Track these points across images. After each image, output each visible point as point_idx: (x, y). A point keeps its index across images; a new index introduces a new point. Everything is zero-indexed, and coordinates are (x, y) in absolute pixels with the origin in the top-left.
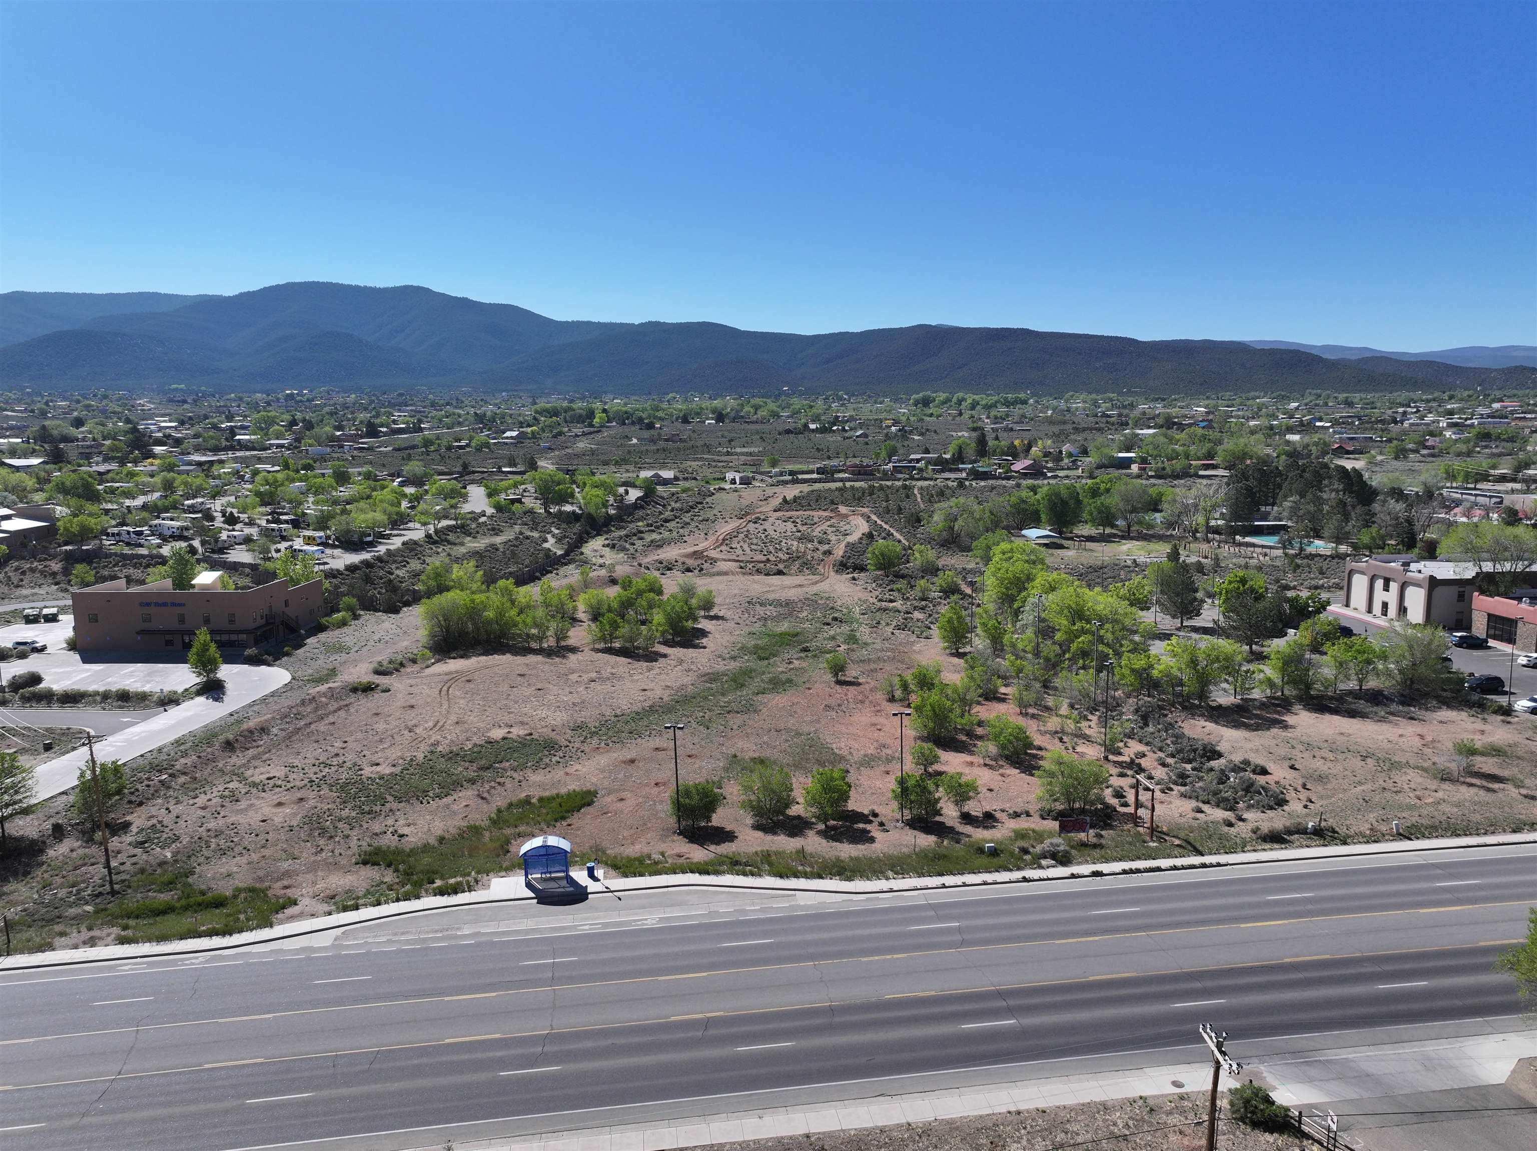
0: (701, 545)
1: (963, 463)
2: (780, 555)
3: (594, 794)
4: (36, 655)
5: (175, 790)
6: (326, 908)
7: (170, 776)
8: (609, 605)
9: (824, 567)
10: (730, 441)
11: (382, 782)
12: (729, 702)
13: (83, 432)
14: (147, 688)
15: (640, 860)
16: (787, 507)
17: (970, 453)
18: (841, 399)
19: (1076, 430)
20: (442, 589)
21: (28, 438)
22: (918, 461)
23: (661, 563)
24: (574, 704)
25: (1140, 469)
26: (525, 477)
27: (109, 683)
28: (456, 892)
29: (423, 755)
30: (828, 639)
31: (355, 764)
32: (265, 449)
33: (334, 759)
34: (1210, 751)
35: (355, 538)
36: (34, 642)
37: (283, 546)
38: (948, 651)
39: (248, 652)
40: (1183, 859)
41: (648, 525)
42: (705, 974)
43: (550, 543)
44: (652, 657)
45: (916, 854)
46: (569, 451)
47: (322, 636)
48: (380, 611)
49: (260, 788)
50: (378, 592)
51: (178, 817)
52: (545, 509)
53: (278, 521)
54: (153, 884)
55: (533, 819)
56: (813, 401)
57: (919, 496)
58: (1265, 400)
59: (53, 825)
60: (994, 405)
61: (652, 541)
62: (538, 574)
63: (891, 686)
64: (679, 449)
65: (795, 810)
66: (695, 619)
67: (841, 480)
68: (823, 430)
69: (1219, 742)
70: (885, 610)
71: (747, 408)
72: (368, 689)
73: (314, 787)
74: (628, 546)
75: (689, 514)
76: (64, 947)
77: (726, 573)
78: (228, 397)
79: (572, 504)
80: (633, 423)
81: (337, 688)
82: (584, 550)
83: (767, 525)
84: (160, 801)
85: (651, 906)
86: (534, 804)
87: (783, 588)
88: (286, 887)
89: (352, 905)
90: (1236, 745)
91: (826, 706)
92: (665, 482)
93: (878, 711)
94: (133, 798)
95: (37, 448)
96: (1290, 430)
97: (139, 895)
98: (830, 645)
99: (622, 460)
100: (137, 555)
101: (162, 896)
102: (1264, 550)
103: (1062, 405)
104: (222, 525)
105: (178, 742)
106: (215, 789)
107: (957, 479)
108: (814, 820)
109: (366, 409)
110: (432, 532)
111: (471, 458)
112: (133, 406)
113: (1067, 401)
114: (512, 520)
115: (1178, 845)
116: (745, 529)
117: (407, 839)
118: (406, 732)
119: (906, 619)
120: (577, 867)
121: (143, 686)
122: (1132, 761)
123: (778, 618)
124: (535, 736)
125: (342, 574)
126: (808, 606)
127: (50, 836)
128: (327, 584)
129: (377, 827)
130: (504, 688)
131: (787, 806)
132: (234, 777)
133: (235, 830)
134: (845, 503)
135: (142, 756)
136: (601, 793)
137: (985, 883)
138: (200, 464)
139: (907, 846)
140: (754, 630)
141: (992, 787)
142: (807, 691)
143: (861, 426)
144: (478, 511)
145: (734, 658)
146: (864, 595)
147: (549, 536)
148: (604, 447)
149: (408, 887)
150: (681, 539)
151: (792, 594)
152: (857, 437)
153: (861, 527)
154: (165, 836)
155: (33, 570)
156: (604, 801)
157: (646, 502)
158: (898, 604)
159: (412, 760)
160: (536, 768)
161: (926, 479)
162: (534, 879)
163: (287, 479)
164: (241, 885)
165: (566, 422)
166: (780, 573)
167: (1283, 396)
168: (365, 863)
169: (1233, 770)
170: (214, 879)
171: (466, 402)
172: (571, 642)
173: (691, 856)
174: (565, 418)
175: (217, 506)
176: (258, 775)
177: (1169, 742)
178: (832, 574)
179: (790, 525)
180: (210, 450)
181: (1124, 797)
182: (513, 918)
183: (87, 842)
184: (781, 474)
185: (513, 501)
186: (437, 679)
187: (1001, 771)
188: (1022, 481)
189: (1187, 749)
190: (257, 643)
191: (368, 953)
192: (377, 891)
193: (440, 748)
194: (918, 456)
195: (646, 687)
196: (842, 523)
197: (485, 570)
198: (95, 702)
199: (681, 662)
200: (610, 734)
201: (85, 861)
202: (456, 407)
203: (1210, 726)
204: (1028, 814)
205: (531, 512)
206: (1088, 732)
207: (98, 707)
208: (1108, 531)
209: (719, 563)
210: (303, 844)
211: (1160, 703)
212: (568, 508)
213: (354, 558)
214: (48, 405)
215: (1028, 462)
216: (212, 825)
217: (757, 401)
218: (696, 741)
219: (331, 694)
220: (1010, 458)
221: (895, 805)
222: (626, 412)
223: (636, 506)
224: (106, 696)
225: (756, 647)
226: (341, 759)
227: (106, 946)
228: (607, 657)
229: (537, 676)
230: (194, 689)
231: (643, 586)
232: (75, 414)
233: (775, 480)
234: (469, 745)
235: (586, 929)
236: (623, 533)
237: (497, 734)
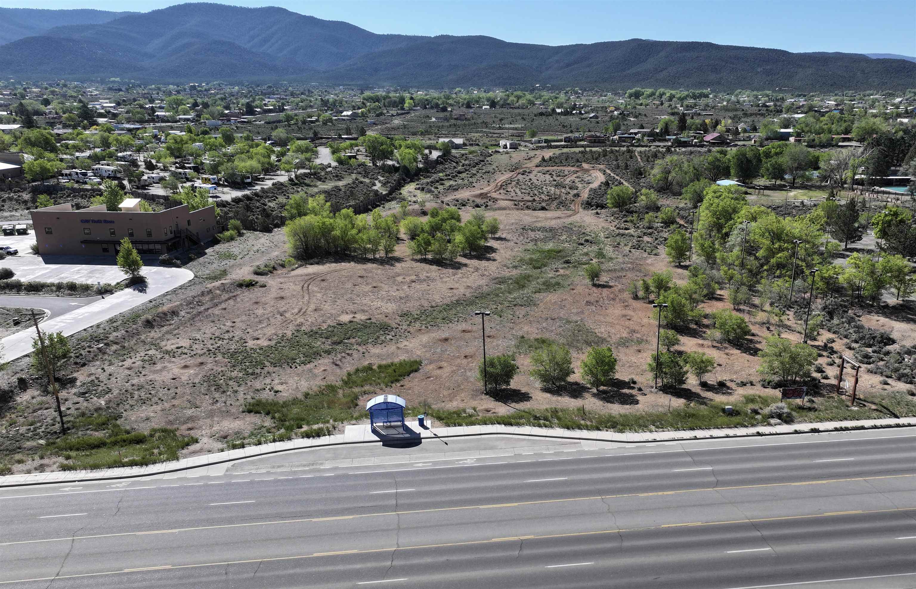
0: (486, 189)
1: (668, 135)
2: (543, 196)
3: (420, 363)
4: (10, 257)
5: (109, 355)
6: (220, 445)
7: (105, 344)
8: (422, 228)
9: (575, 205)
10: (501, 120)
11: (261, 352)
12: (515, 298)
13: (49, 109)
14: (89, 282)
15: (458, 413)
16: (545, 163)
17: (674, 127)
18: (577, 93)
19: (746, 115)
20: (301, 214)
21: (11, 112)
22: (636, 134)
23: (458, 201)
24: (401, 298)
25: (796, 141)
26: (358, 141)
27: (62, 278)
28: (319, 436)
29: (291, 333)
30: (583, 255)
31: (241, 339)
32: (176, 122)
33: (226, 335)
34: (886, 339)
35: (239, 180)
36: (8, 248)
37: (188, 184)
38: (673, 264)
39: (163, 257)
40: (880, 420)
41: (446, 175)
42: (516, 504)
43: (378, 186)
44: (458, 266)
45: (671, 413)
46: (388, 125)
47: (217, 247)
48: (257, 231)
49: (171, 354)
50: (256, 217)
51: (110, 375)
52: (373, 163)
53: (183, 167)
54: (90, 424)
55: (374, 381)
56: (558, 94)
57: (639, 157)
58: (877, 96)
59: (18, 379)
60: (685, 98)
61: (450, 186)
62: (370, 207)
63: (636, 288)
64: (465, 125)
65: (571, 378)
66: (486, 239)
67: (582, 146)
68: (566, 113)
69: (892, 331)
70: (623, 235)
71: (512, 98)
72: (250, 285)
73: (211, 355)
74: (433, 189)
75: (475, 169)
76: (20, 472)
77: (504, 209)
78: (150, 87)
79: (392, 160)
80: (432, 108)
81: (227, 284)
82: (402, 191)
83: (532, 176)
84: (98, 363)
85: (469, 449)
86: (375, 370)
87: (546, 219)
88: (190, 429)
89: (239, 444)
90: (904, 334)
91: (587, 302)
92: (457, 147)
93: (627, 306)
94: (78, 361)
95: (18, 118)
96: (899, 115)
97: (80, 433)
98: (585, 259)
99: (426, 131)
100: (83, 189)
101: (97, 433)
102: (897, 196)
103: (733, 98)
104: (144, 170)
105: (112, 321)
106: (138, 355)
107: (665, 146)
108: (589, 386)
109: (246, 97)
110: (293, 176)
111: (319, 129)
112: (84, 93)
113: (737, 96)
114: (350, 170)
115: (875, 410)
116: (516, 179)
117: (281, 394)
118: (278, 316)
119: (639, 241)
120: (410, 418)
121: (87, 280)
122: (826, 345)
123: (545, 240)
124: (373, 320)
125: (230, 204)
126: (566, 231)
127: (16, 387)
128: (218, 210)
129: (258, 385)
130: (349, 285)
131: (568, 374)
132: (152, 347)
133: (153, 386)
134: (586, 161)
135: (85, 330)
136: (424, 362)
137: (728, 437)
138: (130, 130)
139: (662, 406)
140: (528, 248)
141: (721, 363)
142: (572, 291)
143: (592, 111)
144: (326, 163)
145: (515, 267)
146: (606, 225)
147: (377, 182)
148: (412, 123)
149: (282, 431)
150: (471, 185)
151: (553, 223)
152: (591, 118)
153: (600, 178)
154: (100, 388)
155: (11, 199)
156: (427, 368)
157: (444, 160)
158: (632, 231)
159: (283, 336)
160: (375, 343)
161: (643, 146)
162: (379, 426)
163: (190, 140)
164: (156, 427)
165: (385, 106)
166: (543, 209)
167: (890, 94)
168: (250, 411)
169: (906, 353)
170: (136, 421)
171: (315, 92)
172: (396, 254)
173: (496, 411)
174: (384, 104)
175: (141, 158)
176: (170, 345)
177: (851, 331)
178: (581, 210)
179: (548, 177)
180: (137, 122)
181: (824, 372)
182: (364, 456)
183: (44, 392)
184: (539, 142)
185: (350, 157)
186: (300, 279)
187: (727, 351)
188: (711, 148)
189: (867, 336)
190: (169, 250)
191: (252, 483)
192: (259, 433)
193: (303, 328)
194: (636, 131)
195: (452, 287)
196: (585, 176)
197: (332, 204)
198: (52, 291)
199: (477, 269)
200: (429, 319)
201: (42, 406)
202: (308, 96)
203: (883, 320)
204: (752, 384)
205: (363, 165)
206: (788, 323)
207: (54, 294)
208: (778, 182)
209: (499, 202)
210: (203, 397)
211: (842, 303)
212: (390, 163)
213: (238, 194)
214: (26, 91)
215: (716, 135)
216: (135, 381)
217: (519, 93)
218: (493, 326)
219: (223, 288)
220: (702, 132)
221: (650, 376)
222: (427, 100)
223: (437, 162)
224: (59, 287)
225: (531, 259)
226: (231, 335)
227: (52, 471)
228: (423, 265)
229: (373, 278)
230: (123, 283)
231: (446, 215)
232: (45, 97)
233: (535, 146)
234: (325, 326)
235: (420, 466)
236: (429, 180)
237: (345, 318)
